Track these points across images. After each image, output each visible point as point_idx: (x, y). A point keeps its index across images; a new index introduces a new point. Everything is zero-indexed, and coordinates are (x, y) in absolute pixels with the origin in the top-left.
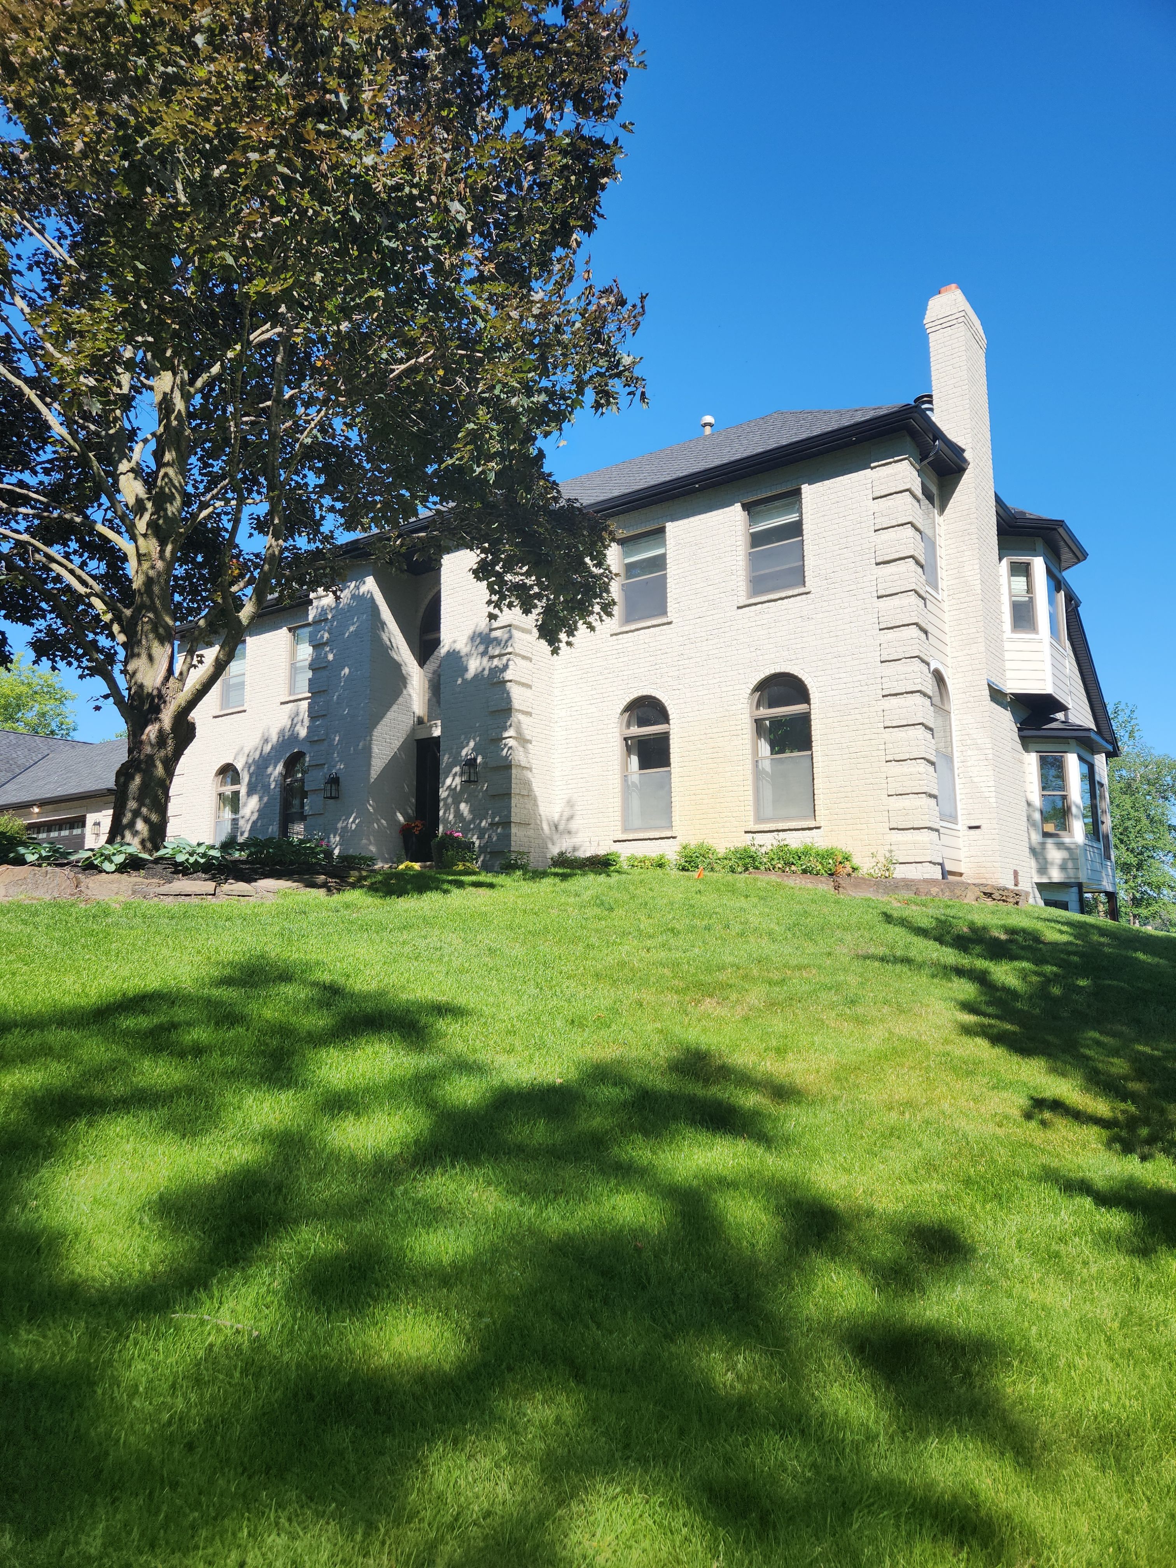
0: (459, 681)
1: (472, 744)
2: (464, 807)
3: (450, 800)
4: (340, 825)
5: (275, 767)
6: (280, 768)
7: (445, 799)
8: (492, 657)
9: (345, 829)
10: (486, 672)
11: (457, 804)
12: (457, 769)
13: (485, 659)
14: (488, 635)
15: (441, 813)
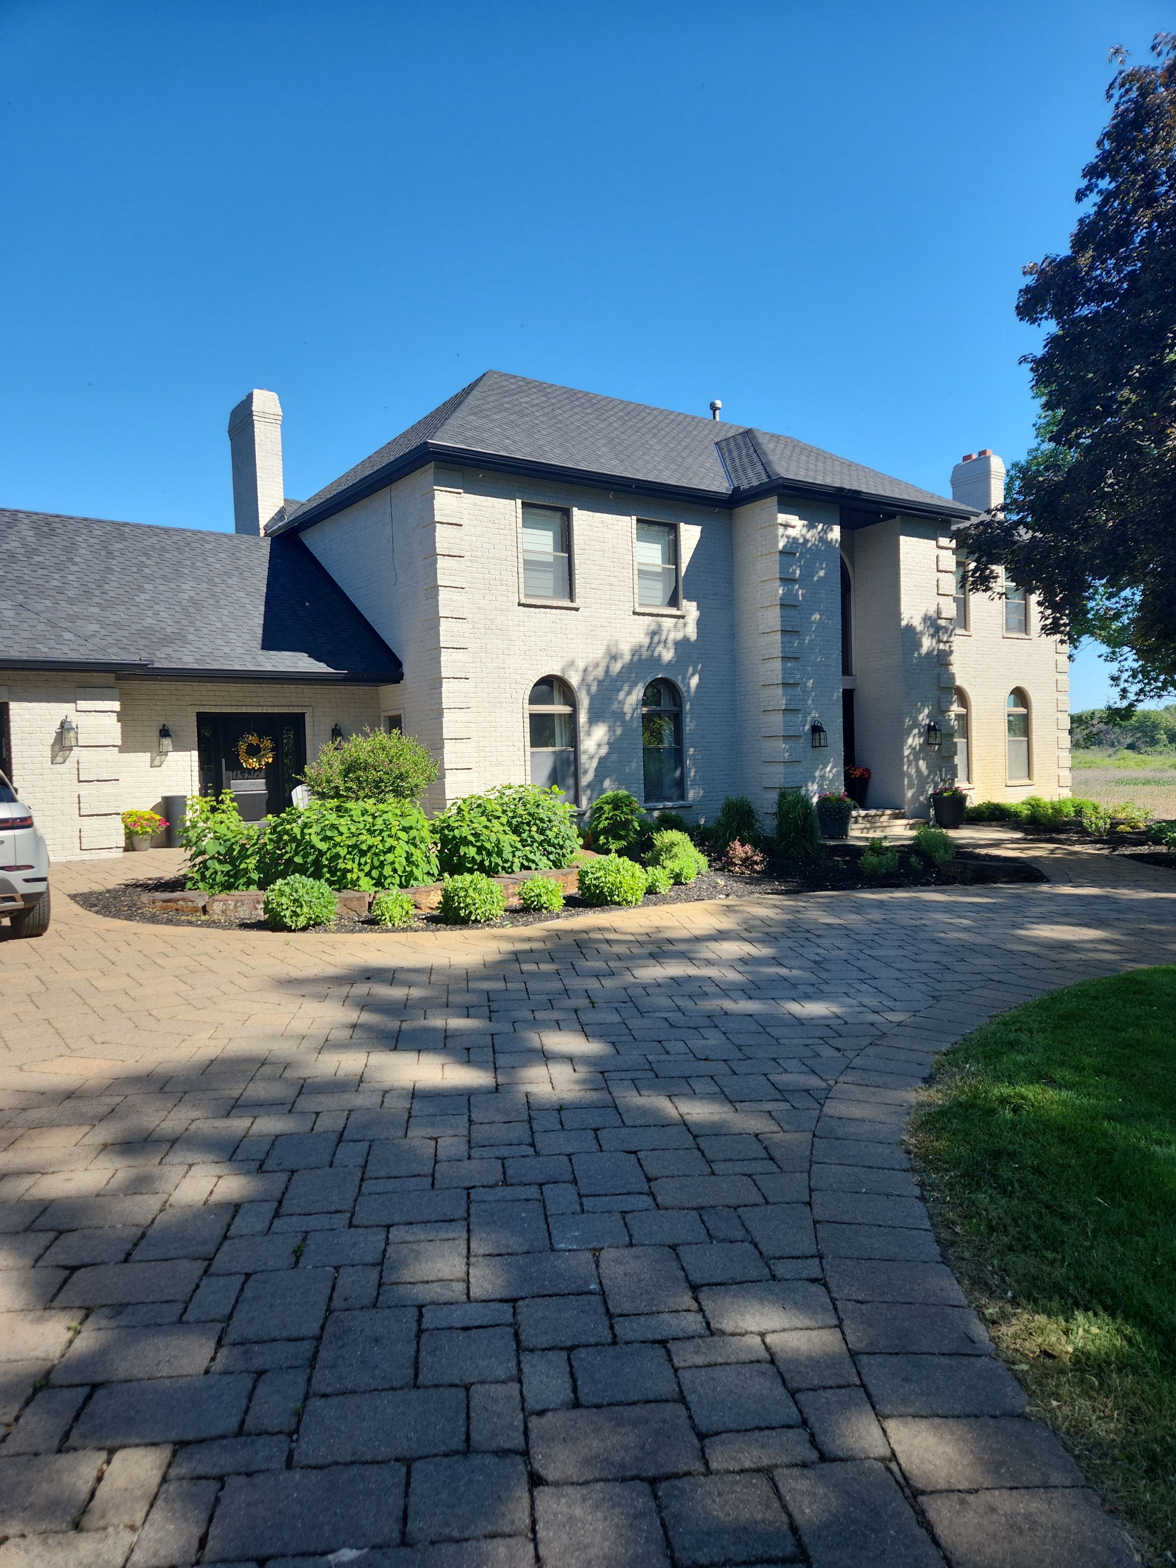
0: (916, 655)
1: (926, 711)
2: (922, 764)
3: (911, 757)
4: (817, 774)
5: (629, 693)
6: (638, 693)
7: (908, 756)
8: (939, 641)
9: (823, 777)
10: (935, 653)
11: (917, 760)
12: (916, 731)
13: (934, 641)
14: (935, 620)
15: (905, 767)
